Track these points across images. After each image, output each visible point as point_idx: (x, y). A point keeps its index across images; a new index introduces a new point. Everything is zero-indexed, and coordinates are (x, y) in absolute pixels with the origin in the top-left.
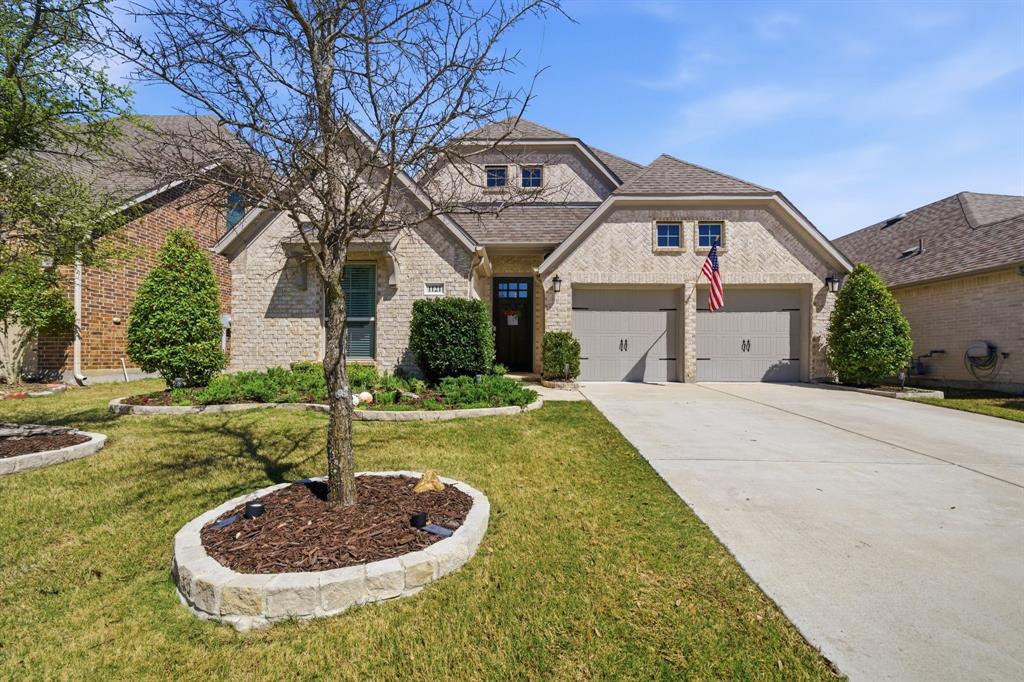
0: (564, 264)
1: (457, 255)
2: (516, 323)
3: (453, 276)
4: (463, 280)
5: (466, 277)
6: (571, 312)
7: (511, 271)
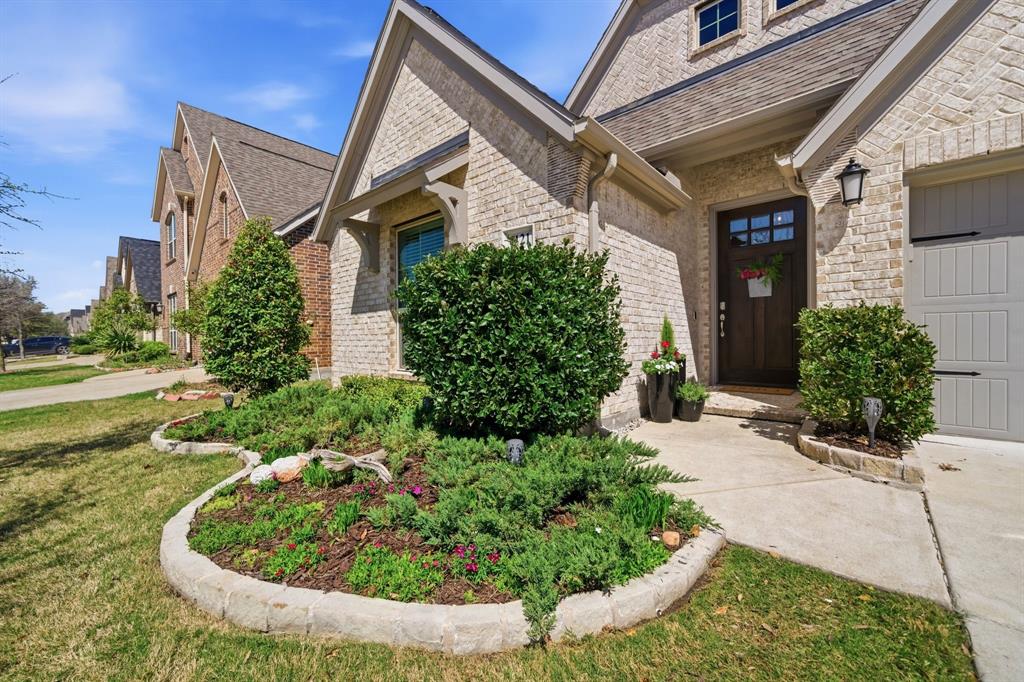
0: (878, 127)
1: (552, 162)
2: (768, 292)
3: (547, 206)
4: (565, 211)
5: (569, 203)
6: (907, 251)
7: (750, 193)
